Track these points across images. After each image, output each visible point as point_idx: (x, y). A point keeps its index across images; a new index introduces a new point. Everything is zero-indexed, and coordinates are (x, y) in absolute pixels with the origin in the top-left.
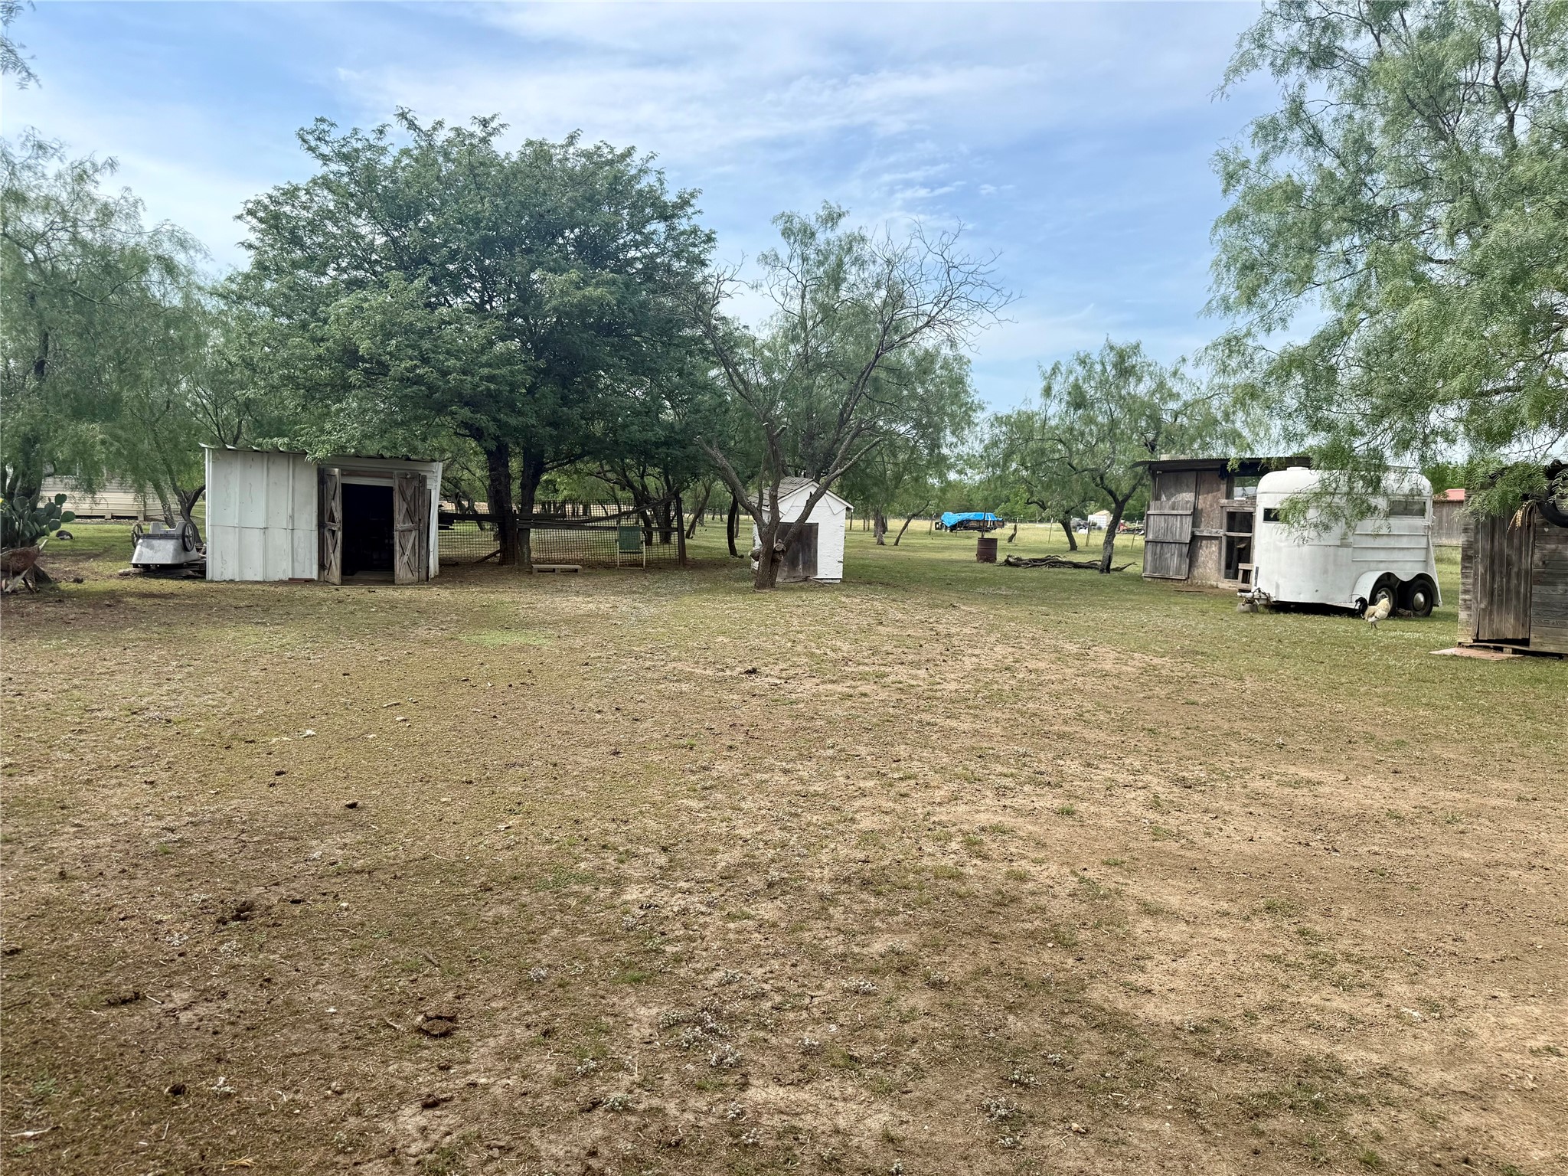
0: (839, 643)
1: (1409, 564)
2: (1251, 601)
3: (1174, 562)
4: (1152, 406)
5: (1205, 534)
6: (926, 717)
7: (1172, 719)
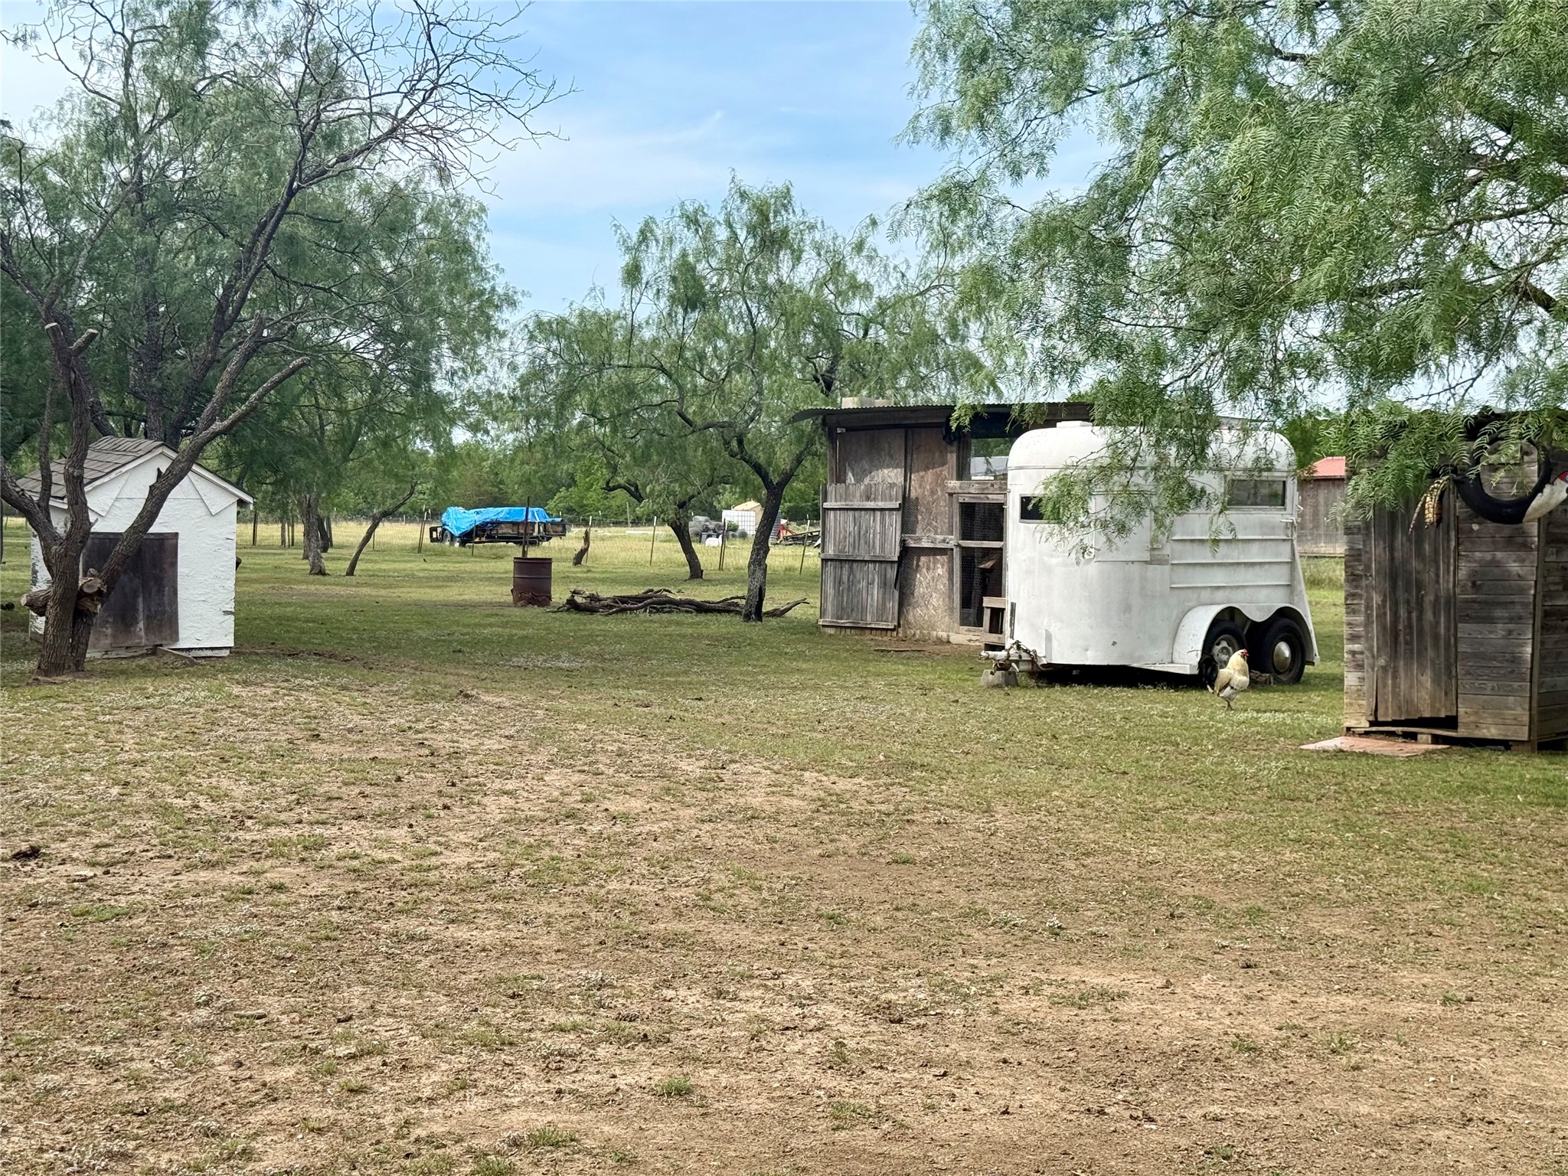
0: (225, 783)
1: (1264, 591)
2: (1004, 666)
3: (873, 594)
4: (821, 306)
5: (925, 544)
6: (409, 924)
7: (869, 895)
